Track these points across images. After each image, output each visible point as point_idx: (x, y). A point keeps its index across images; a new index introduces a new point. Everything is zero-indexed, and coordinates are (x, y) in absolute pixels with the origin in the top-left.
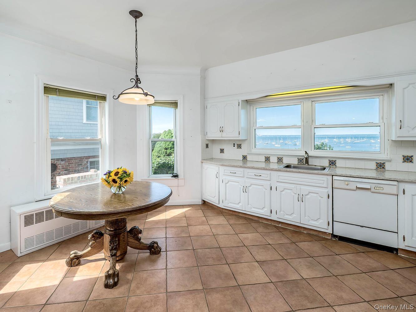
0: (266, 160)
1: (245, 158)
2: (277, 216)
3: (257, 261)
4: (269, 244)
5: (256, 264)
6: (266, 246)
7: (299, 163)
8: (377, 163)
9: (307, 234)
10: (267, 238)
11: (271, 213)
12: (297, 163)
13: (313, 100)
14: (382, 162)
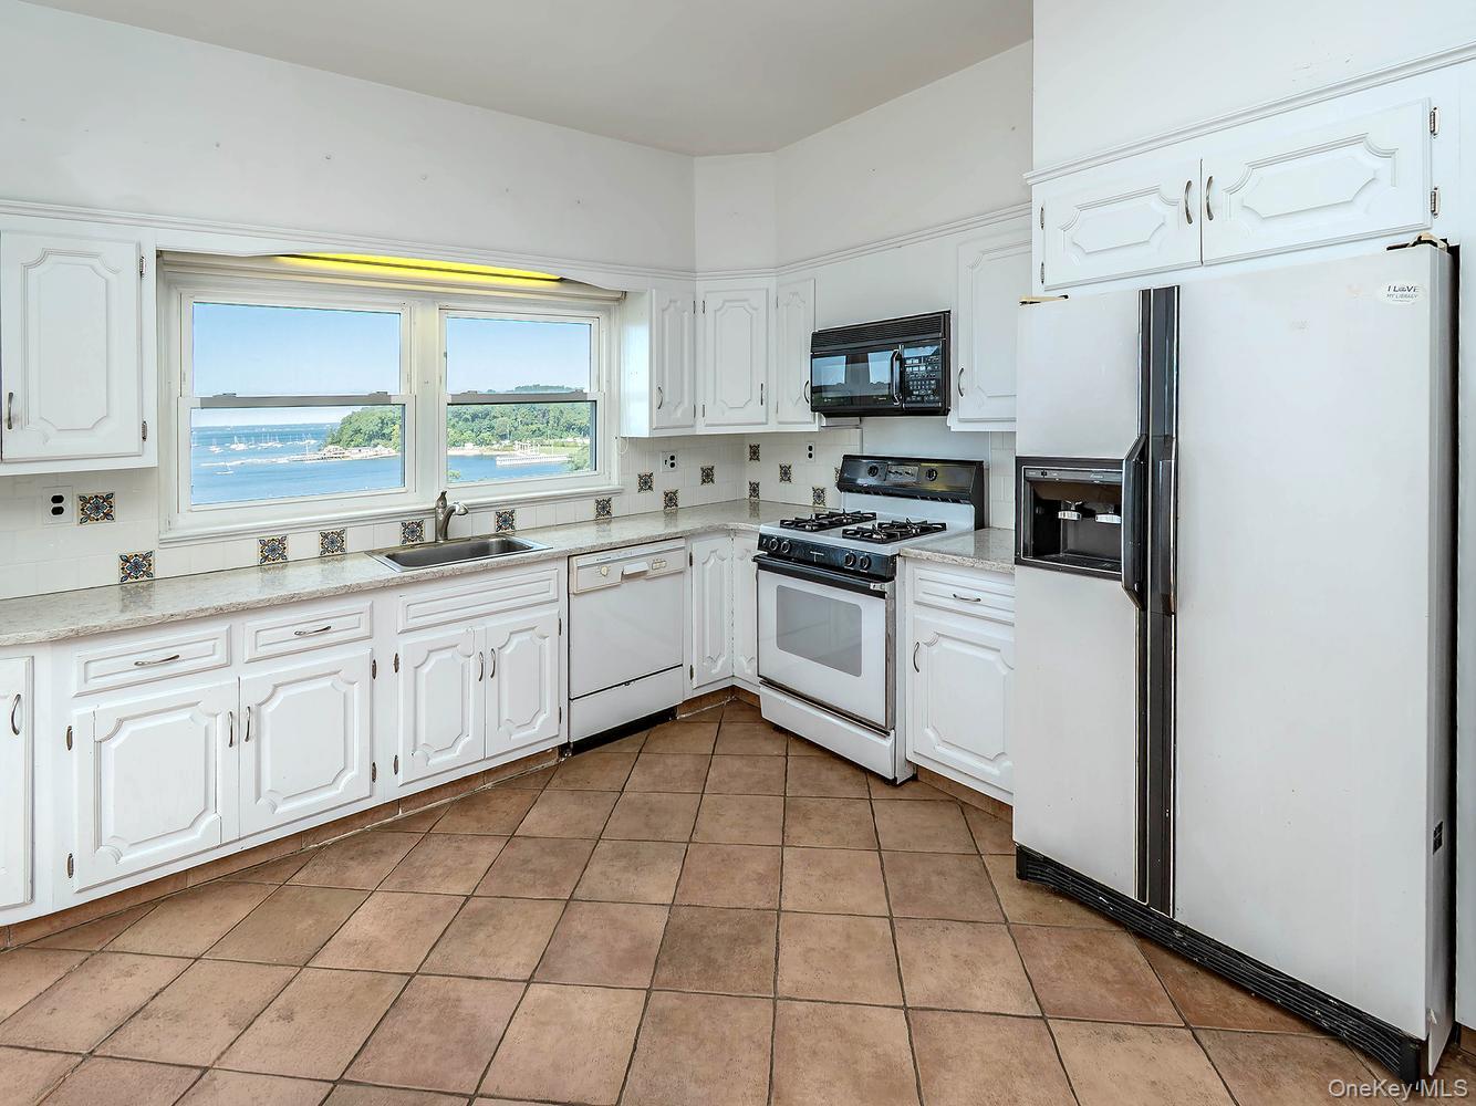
0: (266, 558)
1: (136, 567)
2: (401, 778)
3: (529, 982)
4: (468, 898)
5: (538, 992)
6: (467, 916)
7: (406, 539)
8: (597, 501)
9: (497, 786)
10: (429, 886)
11: (374, 780)
12: (398, 543)
13: (444, 303)
14: (606, 498)
